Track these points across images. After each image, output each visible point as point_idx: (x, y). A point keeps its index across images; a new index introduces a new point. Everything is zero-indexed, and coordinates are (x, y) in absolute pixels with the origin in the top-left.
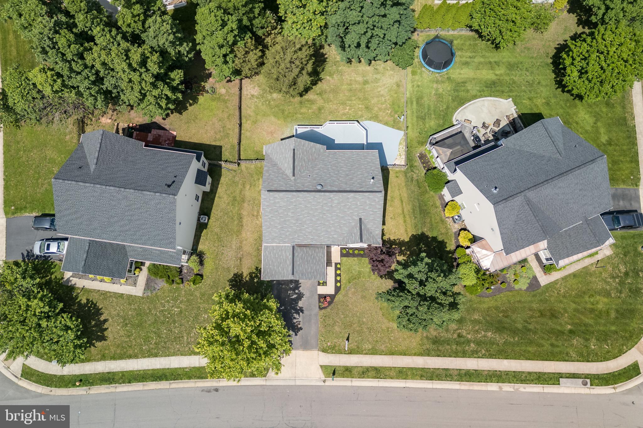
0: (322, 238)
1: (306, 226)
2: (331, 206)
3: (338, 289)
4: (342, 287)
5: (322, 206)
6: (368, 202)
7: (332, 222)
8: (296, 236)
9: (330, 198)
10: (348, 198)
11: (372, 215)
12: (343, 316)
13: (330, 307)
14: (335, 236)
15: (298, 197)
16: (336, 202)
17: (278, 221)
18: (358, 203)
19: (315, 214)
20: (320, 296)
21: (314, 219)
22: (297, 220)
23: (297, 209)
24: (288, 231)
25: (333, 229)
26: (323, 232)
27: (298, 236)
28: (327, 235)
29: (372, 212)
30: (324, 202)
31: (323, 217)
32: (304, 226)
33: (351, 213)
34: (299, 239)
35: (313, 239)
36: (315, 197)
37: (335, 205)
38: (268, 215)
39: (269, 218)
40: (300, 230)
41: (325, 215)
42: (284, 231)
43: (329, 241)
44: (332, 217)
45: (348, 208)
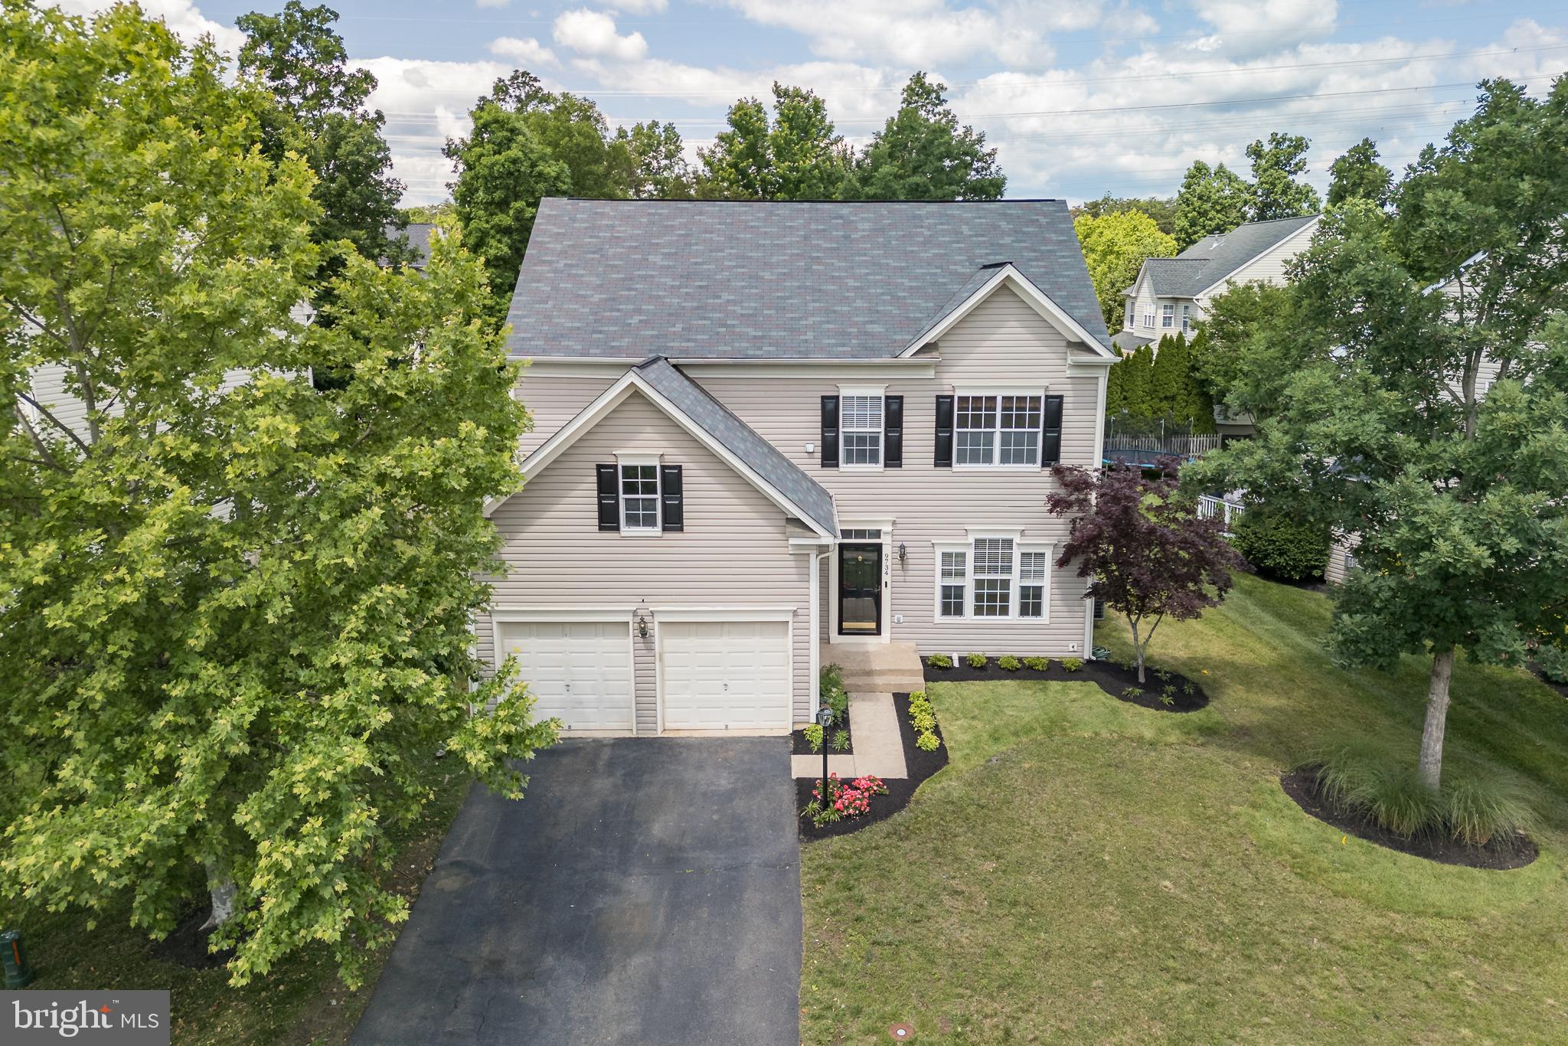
0: (810, 335)
1: (725, 296)
2: (846, 237)
3: (926, 761)
4: (953, 755)
5: (806, 238)
7: (851, 283)
8: (679, 327)
9: (841, 217)
10: (917, 218)
12: (990, 866)
15: (701, 213)
16: (865, 226)
17: (595, 280)
18: (965, 229)
19: (774, 259)
20: (804, 786)
21: (767, 275)
22: (688, 277)
23: (689, 245)
24: (639, 311)
26: (813, 315)
27: (688, 329)
28: (831, 326)
29: (1034, 251)
30: (813, 226)
31: (808, 269)
32: (719, 297)
33: (935, 255)
34: (688, 340)
35: (763, 337)
36: (771, 214)
37: (863, 237)
38: (550, 263)
39: (556, 271)
40: (698, 308)
41: (819, 264)
42: (619, 310)
43: (844, 345)
44: (852, 268)
45: (923, 243)
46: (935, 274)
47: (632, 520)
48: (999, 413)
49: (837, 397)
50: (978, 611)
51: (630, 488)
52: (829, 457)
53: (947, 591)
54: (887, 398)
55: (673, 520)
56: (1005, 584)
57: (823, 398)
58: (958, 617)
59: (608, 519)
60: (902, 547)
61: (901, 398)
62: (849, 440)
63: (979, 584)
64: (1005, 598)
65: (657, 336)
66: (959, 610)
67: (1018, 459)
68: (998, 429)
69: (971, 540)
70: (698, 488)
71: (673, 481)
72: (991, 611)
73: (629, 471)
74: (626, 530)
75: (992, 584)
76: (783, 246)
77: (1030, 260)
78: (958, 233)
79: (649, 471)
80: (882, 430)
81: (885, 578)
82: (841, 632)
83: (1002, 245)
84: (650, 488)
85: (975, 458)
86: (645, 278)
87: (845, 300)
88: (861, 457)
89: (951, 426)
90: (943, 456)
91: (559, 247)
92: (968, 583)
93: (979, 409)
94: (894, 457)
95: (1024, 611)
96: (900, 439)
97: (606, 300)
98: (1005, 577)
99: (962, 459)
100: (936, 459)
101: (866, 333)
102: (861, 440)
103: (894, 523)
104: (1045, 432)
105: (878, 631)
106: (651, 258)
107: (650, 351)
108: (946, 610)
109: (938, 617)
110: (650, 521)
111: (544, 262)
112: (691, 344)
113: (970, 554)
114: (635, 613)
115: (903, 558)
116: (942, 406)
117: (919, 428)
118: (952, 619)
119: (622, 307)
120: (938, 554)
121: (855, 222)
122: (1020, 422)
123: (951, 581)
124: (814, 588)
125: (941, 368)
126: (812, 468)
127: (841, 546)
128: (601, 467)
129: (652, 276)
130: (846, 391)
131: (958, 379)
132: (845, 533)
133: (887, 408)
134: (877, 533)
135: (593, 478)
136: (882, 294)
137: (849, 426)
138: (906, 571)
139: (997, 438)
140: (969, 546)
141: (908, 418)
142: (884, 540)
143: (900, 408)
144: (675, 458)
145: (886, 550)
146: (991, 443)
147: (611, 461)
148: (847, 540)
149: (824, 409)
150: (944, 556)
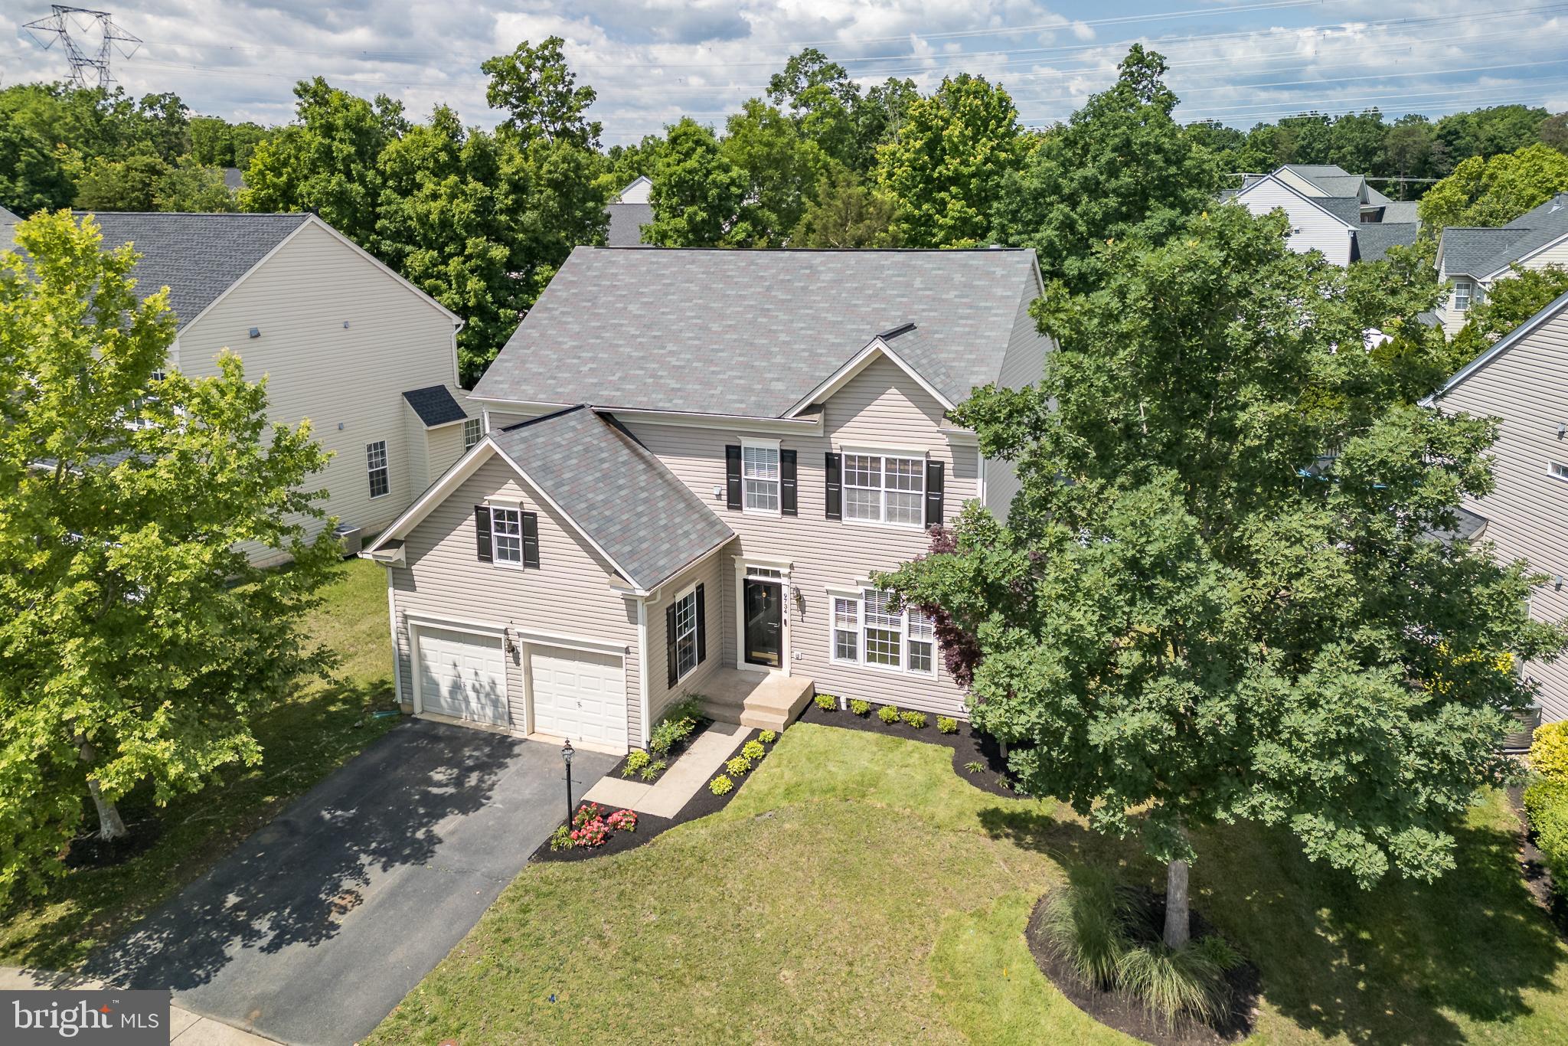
0: (717, 392)
1: (671, 347)
2: (804, 288)
3: (704, 804)
4: (734, 803)
5: (769, 289)
6: (958, 278)
7: (783, 337)
8: (615, 378)
9: (811, 267)
10: (880, 268)
11: (967, 318)
13: (605, 860)
14: (779, 386)
15: (693, 262)
16: (828, 276)
17: (576, 328)
18: (918, 283)
19: (730, 311)
21: (715, 327)
22: (649, 327)
23: (666, 294)
24: (593, 359)
25: (779, 359)
26: (732, 369)
27: (622, 379)
28: (742, 382)
29: (971, 307)
30: (781, 277)
31: (753, 322)
32: (664, 348)
33: (875, 310)
34: (618, 390)
35: (679, 390)
36: (752, 263)
37: (820, 288)
38: (552, 309)
39: (552, 318)
40: (642, 358)
41: (765, 316)
42: (579, 358)
43: (741, 402)
44: (792, 321)
45: (870, 296)
46: (863, 331)
47: (503, 555)
48: (883, 473)
49: (739, 448)
50: (871, 658)
51: (501, 528)
52: (734, 500)
53: (841, 635)
54: (782, 451)
55: (531, 558)
56: (896, 636)
57: (728, 447)
58: (850, 661)
59: (484, 553)
60: (798, 590)
61: (795, 452)
62: (752, 485)
63: (871, 633)
64: (896, 649)
65: (595, 385)
66: (852, 654)
67: (904, 516)
68: (883, 488)
69: (860, 590)
70: (548, 532)
71: (530, 524)
72: (883, 659)
73: (500, 514)
74: (498, 562)
75: (884, 634)
76: (743, 297)
77: (961, 318)
78: (908, 285)
79: (512, 515)
80: (778, 479)
81: (785, 616)
82: (749, 659)
83: (944, 300)
84: (514, 530)
85: (863, 513)
86: (615, 326)
87: (768, 355)
88: (762, 503)
89: (839, 481)
90: (833, 508)
91: (564, 295)
92: (860, 628)
93: (865, 469)
94: (790, 504)
95: (914, 664)
96: (794, 490)
97: (575, 347)
98: (895, 629)
99: (852, 513)
100: (827, 511)
101: (768, 391)
102: (761, 485)
103: (792, 567)
104: (927, 496)
105: (780, 665)
106: (631, 307)
107: (579, 398)
108: (841, 652)
109: (833, 660)
110: (515, 556)
112: (615, 393)
113: (861, 603)
114: (506, 632)
115: (800, 599)
116: (832, 463)
117: (811, 481)
118: (845, 662)
119: (584, 355)
120: (832, 599)
121: (820, 272)
122: (904, 484)
123: (844, 626)
124: (641, 630)
125: (829, 427)
126: (719, 509)
127: (746, 582)
128: (477, 508)
129: (622, 325)
130: (746, 443)
131: (846, 440)
132: (750, 571)
133: (782, 460)
134: (777, 574)
135: (473, 517)
136: (804, 350)
137: (750, 474)
138: (803, 612)
139: (882, 497)
140: (859, 596)
141: (802, 471)
142: (783, 581)
143: (794, 462)
144: (531, 506)
145: (785, 590)
146: (878, 500)
147: (485, 505)
148: (751, 577)
149: (728, 457)
150: (838, 602)
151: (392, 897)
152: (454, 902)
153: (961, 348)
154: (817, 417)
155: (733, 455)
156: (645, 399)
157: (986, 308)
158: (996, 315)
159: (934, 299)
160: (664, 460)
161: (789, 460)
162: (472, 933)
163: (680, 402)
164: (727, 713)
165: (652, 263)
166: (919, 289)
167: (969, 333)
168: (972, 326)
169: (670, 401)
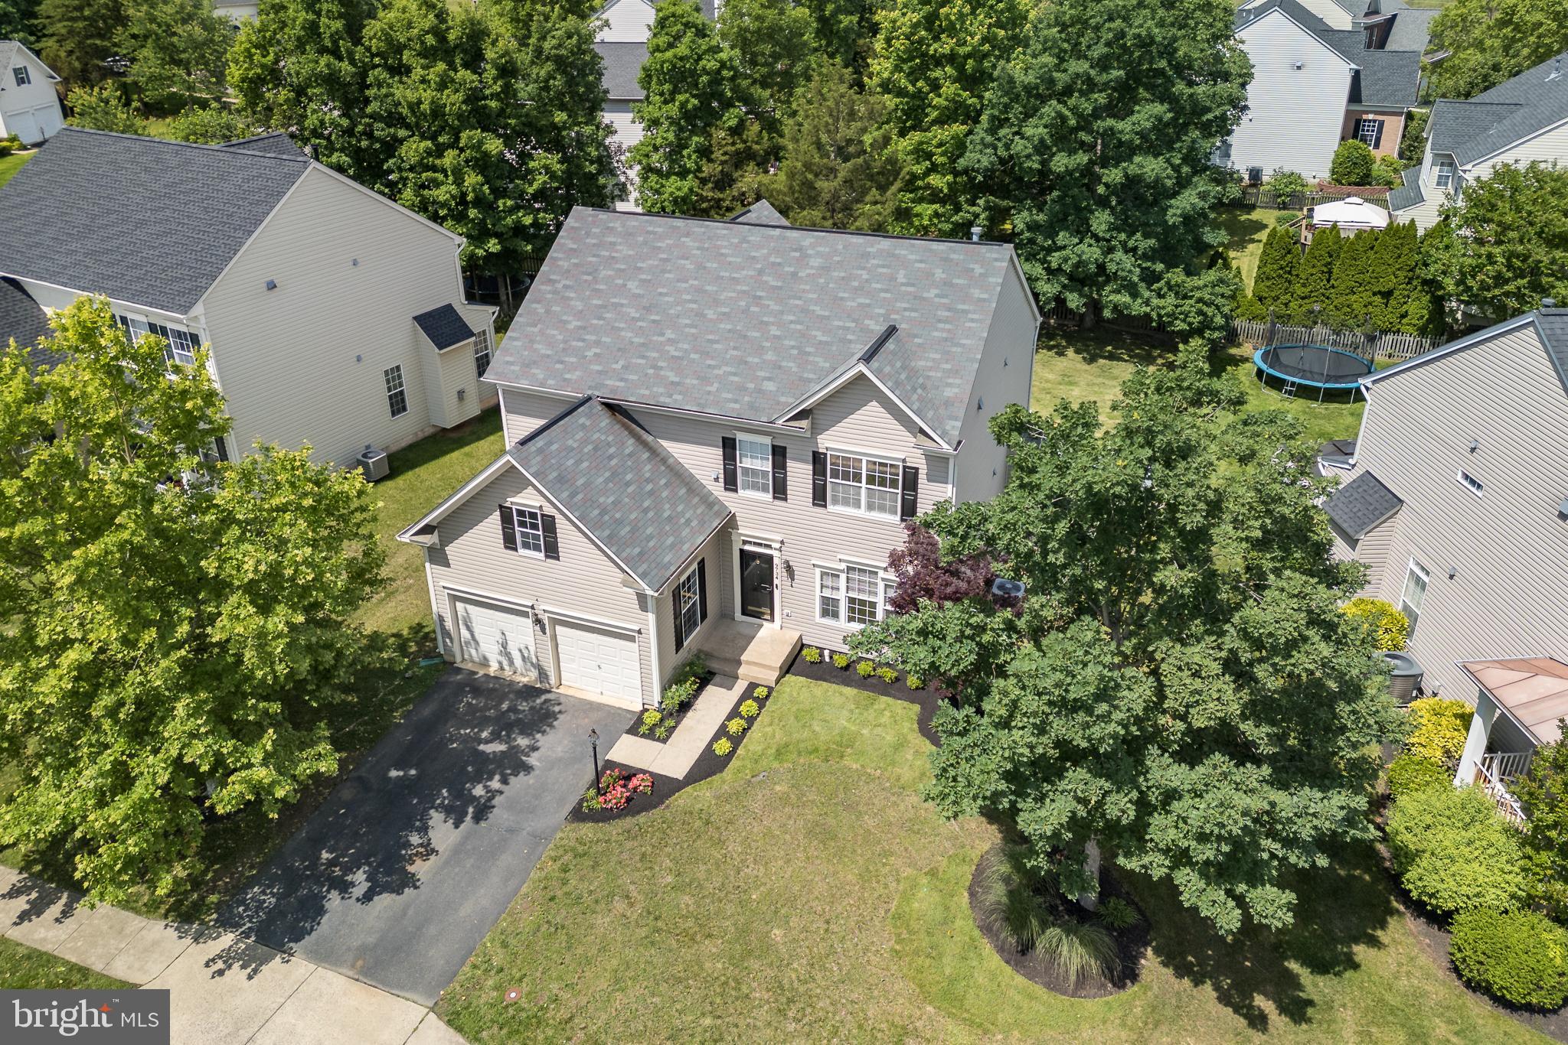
0: (713, 388)
1: (670, 334)
2: (794, 275)
3: (708, 765)
4: (734, 763)
5: (761, 272)
6: (939, 274)
7: (774, 331)
8: (618, 366)
9: (800, 249)
10: (866, 256)
11: (946, 321)
13: (628, 822)
14: (770, 386)
15: (688, 235)
16: (816, 262)
17: (579, 305)
18: (901, 277)
19: (724, 296)
20: (604, 770)
21: (710, 314)
22: (648, 309)
23: (664, 271)
24: (598, 343)
25: (770, 356)
26: (727, 365)
27: (625, 367)
28: (736, 379)
29: (949, 310)
30: (772, 259)
31: (746, 311)
32: (663, 334)
33: (860, 305)
34: (622, 380)
35: (678, 384)
36: (744, 240)
37: (809, 275)
38: (555, 281)
39: (555, 292)
40: (643, 345)
41: (757, 305)
42: (583, 340)
43: (736, 401)
44: (782, 313)
45: (856, 289)
46: (848, 329)
47: (526, 545)
48: (864, 472)
49: (734, 440)
50: (851, 619)
51: (522, 524)
52: (730, 483)
53: (825, 601)
54: (773, 446)
55: (552, 551)
56: (873, 605)
57: (724, 438)
58: (833, 621)
59: (510, 542)
60: (787, 562)
61: (785, 448)
62: (746, 470)
63: (852, 600)
64: (873, 615)
65: (600, 373)
66: (835, 615)
67: (882, 509)
68: (864, 484)
69: (843, 566)
70: (565, 531)
71: (549, 525)
73: (521, 513)
74: (522, 551)
75: (862, 602)
76: (737, 281)
77: (940, 321)
78: (892, 278)
79: (533, 516)
80: (770, 469)
81: (776, 582)
82: (744, 613)
83: (924, 299)
84: (534, 527)
85: (846, 502)
86: (615, 305)
87: (760, 350)
88: (755, 487)
89: (825, 475)
90: (819, 497)
91: (566, 265)
92: (842, 596)
93: (848, 468)
94: (780, 490)
96: (785, 480)
97: (579, 328)
98: (872, 599)
99: (835, 502)
100: (814, 499)
101: (760, 391)
102: (755, 472)
103: (782, 542)
104: (903, 495)
105: (772, 620)
106: (630, 285)
107: (590, 388)
108: (825, 613)
109: (818, 619)
110: (537, 548)
111: (550, 280)
112: (622, 384)
113: (843, 577)
114: (532, 607)
115: (789, 569)
116: (818, 460)
117: (799, 473)
118: (828, 621)
119: (587, 337)
120: (818, 571)
121: (810, 256)
122: (882, 483)
123: (827, 593)
124: (651, 617)
125: (816, 430)
126: (718, 490)
127: (742, 551)
128: (501, 507)
129: (622, 305)
130: (740, 436)
131: (830, 442)
132: (745, 542)
133: (774, 454)
134: (769, 547)
135: (498, 513)
136: (793, 347)
137: (745, 462)
138: (793, 579)
139: (863, 492)
140: (842, 571)
141: (791, 464)
142: (775, 553)
143: (784, 456)
144: (549, 510)
145: (776, 561)
146: (859, 494)
147: (507, 504)
148: (747, 547)
149: (724, 447)
150: (823, 574)
151: (457, 851)
152: (506, 859)
153: (938, 356)
154: (804, 424)
155: (729, 446)
156: (647, 392)
157: (963, 311)
158: (972, 320)
159: (915, 298)
160: (665, 443)
161: (779, 454)
162: (524, 890)
163: (680, 397)
164: (727, 668)
165: (648, 232)
166: (903, 284)
167: (946, 340)
168: (949, 331)
169: (671, 396)
